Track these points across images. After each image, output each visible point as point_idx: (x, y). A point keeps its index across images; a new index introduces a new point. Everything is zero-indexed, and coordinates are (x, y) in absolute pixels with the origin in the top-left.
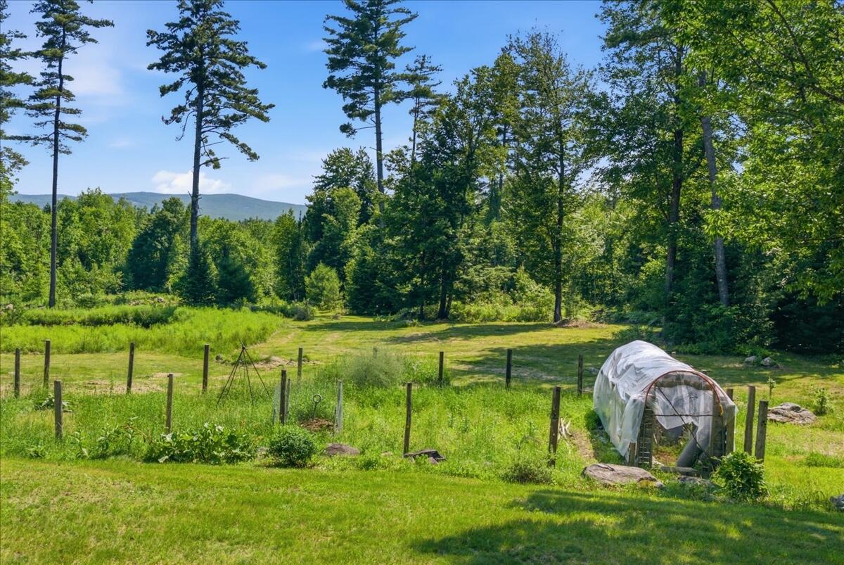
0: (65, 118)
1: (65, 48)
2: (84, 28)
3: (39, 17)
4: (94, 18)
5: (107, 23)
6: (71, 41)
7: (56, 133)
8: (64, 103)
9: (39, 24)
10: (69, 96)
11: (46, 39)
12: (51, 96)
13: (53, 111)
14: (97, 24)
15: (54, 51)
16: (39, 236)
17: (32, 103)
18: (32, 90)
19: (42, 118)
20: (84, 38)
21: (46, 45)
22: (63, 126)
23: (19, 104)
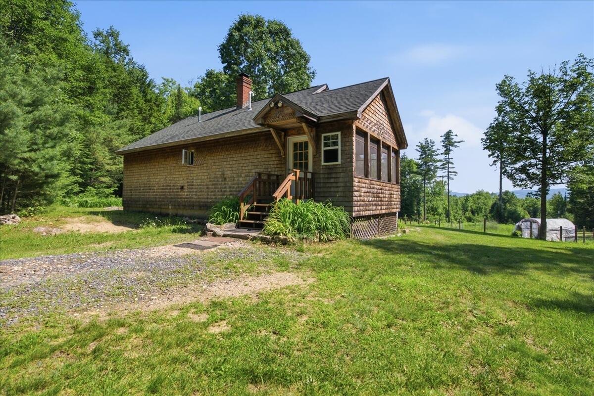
0: (450, 170)
1: (450, 150)
2: (456, 144)
3: (442, 144)
4: (458, 141)
5: (461, 141)
6: (451, 148)
7: (448, 174)
8: (450, 165)
9: (443, 146)
10: (452, 163)
11: (445, 149)
12: (446, 164)
13: (447, 168)
14: (459, 142)
15: (447, 152)
16: (457, 205)
17: (441, 167)
18: (442, 163)
19: (444, 171)
20: (456, 146)
21: (445, 151)
22: (450, 172)
23: (438, 168)
